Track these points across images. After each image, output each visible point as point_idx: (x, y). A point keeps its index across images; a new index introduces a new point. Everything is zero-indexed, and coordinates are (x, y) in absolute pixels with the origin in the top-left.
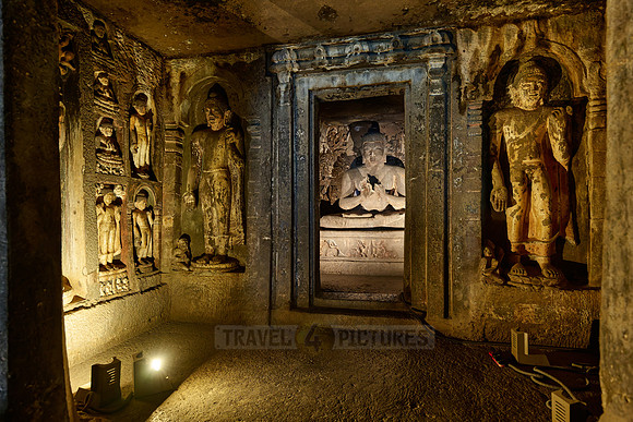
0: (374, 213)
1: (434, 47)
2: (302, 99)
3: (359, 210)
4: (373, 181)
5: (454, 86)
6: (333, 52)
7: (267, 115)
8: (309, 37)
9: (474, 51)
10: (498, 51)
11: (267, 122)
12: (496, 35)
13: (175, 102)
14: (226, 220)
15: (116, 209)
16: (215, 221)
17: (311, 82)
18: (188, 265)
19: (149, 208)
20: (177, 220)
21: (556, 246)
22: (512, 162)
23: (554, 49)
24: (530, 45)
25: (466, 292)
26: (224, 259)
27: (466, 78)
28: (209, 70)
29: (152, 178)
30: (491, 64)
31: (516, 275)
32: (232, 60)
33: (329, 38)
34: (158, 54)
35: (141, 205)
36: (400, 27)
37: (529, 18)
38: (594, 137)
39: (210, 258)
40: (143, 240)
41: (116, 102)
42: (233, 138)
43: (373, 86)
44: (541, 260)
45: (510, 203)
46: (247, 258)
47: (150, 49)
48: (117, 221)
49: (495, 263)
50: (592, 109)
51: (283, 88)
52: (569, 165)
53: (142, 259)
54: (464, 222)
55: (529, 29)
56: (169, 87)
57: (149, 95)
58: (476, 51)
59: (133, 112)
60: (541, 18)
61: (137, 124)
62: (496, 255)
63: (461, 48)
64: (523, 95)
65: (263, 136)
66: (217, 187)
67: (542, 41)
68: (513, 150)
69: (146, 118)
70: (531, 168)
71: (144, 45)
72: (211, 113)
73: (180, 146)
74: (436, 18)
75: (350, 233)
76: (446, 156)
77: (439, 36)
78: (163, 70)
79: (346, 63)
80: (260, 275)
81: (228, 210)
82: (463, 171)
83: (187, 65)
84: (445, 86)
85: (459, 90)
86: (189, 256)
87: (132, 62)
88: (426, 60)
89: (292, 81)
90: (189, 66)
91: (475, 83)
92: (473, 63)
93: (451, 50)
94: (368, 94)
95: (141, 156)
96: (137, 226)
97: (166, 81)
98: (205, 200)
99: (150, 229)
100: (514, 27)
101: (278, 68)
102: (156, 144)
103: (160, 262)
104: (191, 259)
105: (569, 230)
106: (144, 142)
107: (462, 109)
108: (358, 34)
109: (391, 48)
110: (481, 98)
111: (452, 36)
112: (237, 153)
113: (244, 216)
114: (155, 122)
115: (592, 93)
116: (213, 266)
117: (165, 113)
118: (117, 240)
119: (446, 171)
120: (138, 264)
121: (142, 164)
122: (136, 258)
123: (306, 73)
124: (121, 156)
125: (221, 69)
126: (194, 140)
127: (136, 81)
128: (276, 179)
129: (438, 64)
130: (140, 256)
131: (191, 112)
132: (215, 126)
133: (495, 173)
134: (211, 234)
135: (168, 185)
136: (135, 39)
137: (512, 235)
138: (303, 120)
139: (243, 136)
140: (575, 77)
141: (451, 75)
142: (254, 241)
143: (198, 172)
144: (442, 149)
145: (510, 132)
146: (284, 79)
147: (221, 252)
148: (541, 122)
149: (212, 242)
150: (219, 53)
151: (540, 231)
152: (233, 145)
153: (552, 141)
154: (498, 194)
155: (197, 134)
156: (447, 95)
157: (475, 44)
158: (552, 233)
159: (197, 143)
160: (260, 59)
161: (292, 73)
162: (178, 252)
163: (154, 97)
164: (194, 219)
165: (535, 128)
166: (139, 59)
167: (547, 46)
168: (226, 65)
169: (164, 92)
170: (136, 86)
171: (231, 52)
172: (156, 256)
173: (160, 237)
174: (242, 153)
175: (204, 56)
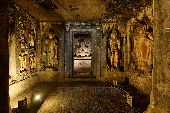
0: (83, 56)
1: (98, 25)
2: (71, 34)
3: (80, 56)
4: (83, 50)
5: (102, 33)
6: (78, 24)
7: (64, 36)
8: (73, 21)
9: (105, 27)
10: (109, 28)
11: (64, 38)
12: (109, 24)
13: (41, 31)
14: (54, 59)
15: (25, 57)
16: (51, 59)
17: (73, 30)
18: (44, 69)
19: (34, 56)
20: (41, 59)
21: (119, 63)
22: (111, 48)
23: (119, 28)
24: (115, 27)
25: (104, 73)
26: (53, 67)
27: (104, 32)
28: (50, 25)
29: (35, 49)
30: (108, 30)
31: (112, 69)
32: (55, 23)
33: (77, 21)
34: (37, 20)
35: (32, 55)
36: (92, 21)
37: (115, 22)
38: (125, 44)
39: (50, 67)
40: (32, 64)
41: (25, 30)
42: (55, 41)
43: (86, 32)
44: (116, 66)
45: (111, 56)
46: (59, 67)
47: (35, 19)
48: (25, 60)
49: (109, 67)
50: (125, 39)
51: (67, 31)
52: (121, 49)
53: (32, 68)
54: (103, 59)
55: (114, 24)
56: (39, 28)
57: (34, 30)
58: (106, 27)
59: (30, 33)
60: (116, 22)
61: (31, 36)
62: (109, 65)
63: (103, 26)
64: (113, 36)
65: (63, 41)
66: (52, 51)
67: (117, 27)
68: (112, 46)
69: (34, 35)
70: (115, 49)
71: (33, 17)
72: (50, 35)
73: (42, 42)
74: (99, 20)
75: (78, 60)
76: (100, 46)
77: (99, 23)
78: (38, 24)
79: (81, 27)
80: (62, 71)
81: (54, 57)
82: (103, 49)
83: (44, 24)
84: (100, 33)
85: (102, 34)
86: (44, 67)
87: (30, 21)
88: (96, 28)
89: (69, 29)
90: (45, 24)
91: (105, 33)
92: (105, 29)
93: (101, 26)
94: (84, 33)
95: (32, 44)
96: (31, 60)
97: (39, 27)
98: (48, 54)
99: (34, 61)
100: (112, 23)
101: (66, 26)
102: (36, 41)
103: (37, 69)
104: (45, 68)
105: (121, 60)
106: (33, 40)
107: (103, 38)
108: (83, 21)
109: (90, 25)
110: (106, 36)
111: (101, 24)
112: (56, 44)
113: (58, 58)
114: (36, 36)
115: (125, 36)
116: (50, 69)
117: (38, 34)
118: (25, 64)
119: (100, 49)
120: (31, 70)
121: (32, 46)
122: (30, 68)
123: (72, 28)
124: (27, 44)
125: (53, 25)
126: (46, 41)
127: (31, 26)
128: (65, 50)
129: (99, 29)
130: (31, 68)
131: (45, 34)
132: (51, 38)
133: (109, 50)
134: (50, 62)
135: (39, 51)
136: (31, 16)
137: (111, 61)
138: (71, 38)
139: (58, 40)
140: (122, 33)
141: (101, 31)
142: (61, 63)
143: (47, 48)
144: (99, 45)
145: (111, 43)
146: (67, 29)
147: (52, 66)
148: (116, 41)
149: (50, 64)
150: (52, 22)
151: (116, 61)
152: (55, 42)
153: (118, 45)
154: (109, 54)
155: (47, 39)
156: (100, 35)
157: (105, 26)
158: (118, 61)
159: (47, 41)
160: (62, 24)
161: (69, 28)
162: (42, 66)
163: (36, 30)
164: (45, 58)
165: (115, 42)
166: (32, 21)
167: (118, 27)
168: (54, 24)
169: (38, 29)
170: (31, 27)
171: (55, 22)
172: (36, 67)
173: (37, 63)
174: (58, 44)
175: (49, 22)
